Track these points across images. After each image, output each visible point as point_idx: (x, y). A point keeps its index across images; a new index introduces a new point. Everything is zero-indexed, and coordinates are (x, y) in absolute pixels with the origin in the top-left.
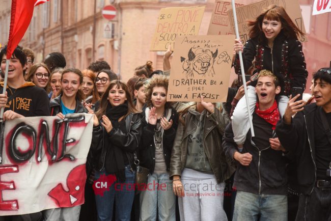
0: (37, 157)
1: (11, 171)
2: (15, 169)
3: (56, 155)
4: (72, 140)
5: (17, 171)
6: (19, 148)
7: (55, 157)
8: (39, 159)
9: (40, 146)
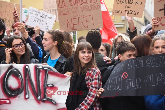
0: (25, 94)
1: (5, 103)
2: (8, 101)
3: (40, 95)
4: (51, 86)
5: (10, 103)
6: (10, 86)
7: (39, 97)
8: (27, 96)
9: (27, 87)
